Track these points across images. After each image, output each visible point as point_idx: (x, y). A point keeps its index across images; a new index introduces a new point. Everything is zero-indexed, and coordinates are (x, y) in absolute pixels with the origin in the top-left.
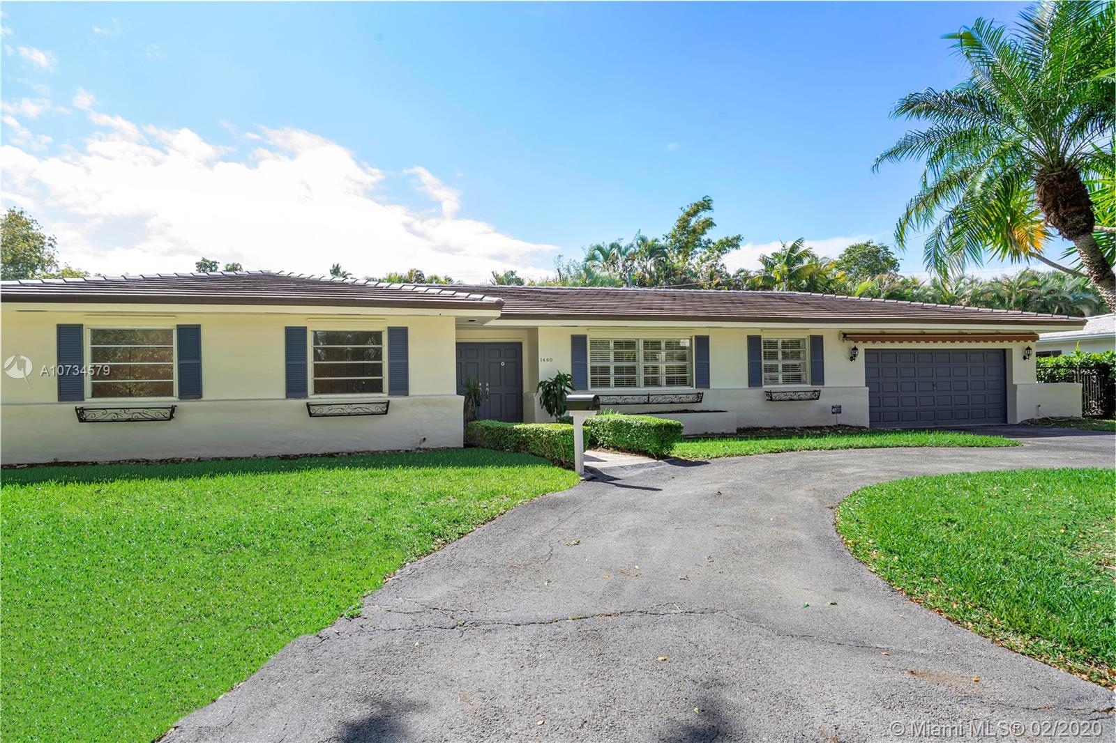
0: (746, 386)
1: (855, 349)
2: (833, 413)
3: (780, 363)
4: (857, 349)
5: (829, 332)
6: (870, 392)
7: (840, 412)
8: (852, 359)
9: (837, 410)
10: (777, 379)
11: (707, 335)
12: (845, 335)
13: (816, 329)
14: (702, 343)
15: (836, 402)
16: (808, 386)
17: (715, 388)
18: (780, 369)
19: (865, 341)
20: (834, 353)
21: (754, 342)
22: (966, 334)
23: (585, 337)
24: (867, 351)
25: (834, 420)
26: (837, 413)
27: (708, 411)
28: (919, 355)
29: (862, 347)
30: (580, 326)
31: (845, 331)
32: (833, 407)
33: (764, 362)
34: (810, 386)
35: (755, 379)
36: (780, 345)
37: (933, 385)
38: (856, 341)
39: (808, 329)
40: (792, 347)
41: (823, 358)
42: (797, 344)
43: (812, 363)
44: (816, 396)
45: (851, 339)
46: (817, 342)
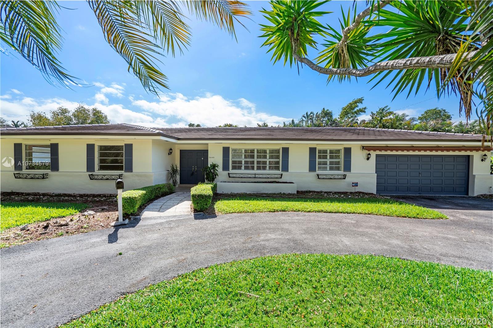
0: (308, 171)
1: (369, 154)
2: (353, 186)
3: (328, 160)
4: (370, 155)
5: (355, 146)
6: (377, 176)
7: (357, 186)
8: (368, 159)
9: (356, 185)
10: (327, 168)
11: (288, 147)
12: (363, 147)
13: (347, 144)
14: (286, 151)
15: (355, 181)
16: (342, 172)
17: (291, 171)
18: (328, 163)
19: (375, 150)
20: (358, 156)
21: (312, 151)
22: (441, 147)
23: (229, 148)
24: (377, 156)
25: (353, 190)
26: (355, 186)
27: (286, 183)
28: (411, 158)
29: (373, 154)
30: (226, 143)
31: (363, 145)
32: (353, 183)
33: (317, 160)
34: (343, 172)
35: (312, 168)
36: (328, 152)
37: (419, 173)
38: (369, 150)
39: (343, 144)
40: (334, 153)
41: (351, 159)
42: (338, 151)
43: (345, 161)
44: (345, 177)
45: (366, 149)
46: (348, 151)
